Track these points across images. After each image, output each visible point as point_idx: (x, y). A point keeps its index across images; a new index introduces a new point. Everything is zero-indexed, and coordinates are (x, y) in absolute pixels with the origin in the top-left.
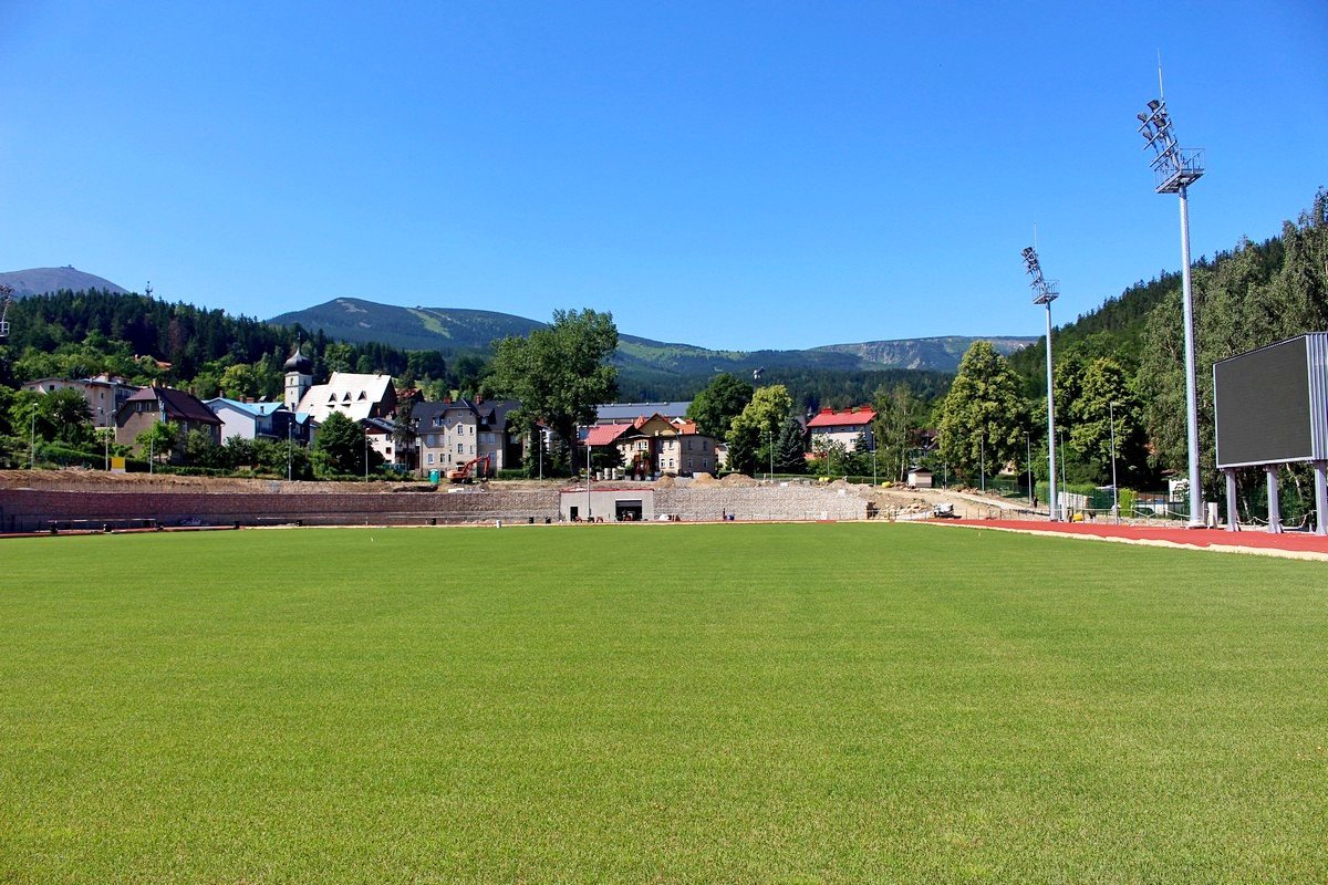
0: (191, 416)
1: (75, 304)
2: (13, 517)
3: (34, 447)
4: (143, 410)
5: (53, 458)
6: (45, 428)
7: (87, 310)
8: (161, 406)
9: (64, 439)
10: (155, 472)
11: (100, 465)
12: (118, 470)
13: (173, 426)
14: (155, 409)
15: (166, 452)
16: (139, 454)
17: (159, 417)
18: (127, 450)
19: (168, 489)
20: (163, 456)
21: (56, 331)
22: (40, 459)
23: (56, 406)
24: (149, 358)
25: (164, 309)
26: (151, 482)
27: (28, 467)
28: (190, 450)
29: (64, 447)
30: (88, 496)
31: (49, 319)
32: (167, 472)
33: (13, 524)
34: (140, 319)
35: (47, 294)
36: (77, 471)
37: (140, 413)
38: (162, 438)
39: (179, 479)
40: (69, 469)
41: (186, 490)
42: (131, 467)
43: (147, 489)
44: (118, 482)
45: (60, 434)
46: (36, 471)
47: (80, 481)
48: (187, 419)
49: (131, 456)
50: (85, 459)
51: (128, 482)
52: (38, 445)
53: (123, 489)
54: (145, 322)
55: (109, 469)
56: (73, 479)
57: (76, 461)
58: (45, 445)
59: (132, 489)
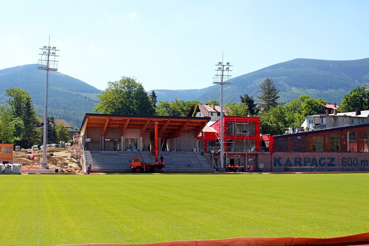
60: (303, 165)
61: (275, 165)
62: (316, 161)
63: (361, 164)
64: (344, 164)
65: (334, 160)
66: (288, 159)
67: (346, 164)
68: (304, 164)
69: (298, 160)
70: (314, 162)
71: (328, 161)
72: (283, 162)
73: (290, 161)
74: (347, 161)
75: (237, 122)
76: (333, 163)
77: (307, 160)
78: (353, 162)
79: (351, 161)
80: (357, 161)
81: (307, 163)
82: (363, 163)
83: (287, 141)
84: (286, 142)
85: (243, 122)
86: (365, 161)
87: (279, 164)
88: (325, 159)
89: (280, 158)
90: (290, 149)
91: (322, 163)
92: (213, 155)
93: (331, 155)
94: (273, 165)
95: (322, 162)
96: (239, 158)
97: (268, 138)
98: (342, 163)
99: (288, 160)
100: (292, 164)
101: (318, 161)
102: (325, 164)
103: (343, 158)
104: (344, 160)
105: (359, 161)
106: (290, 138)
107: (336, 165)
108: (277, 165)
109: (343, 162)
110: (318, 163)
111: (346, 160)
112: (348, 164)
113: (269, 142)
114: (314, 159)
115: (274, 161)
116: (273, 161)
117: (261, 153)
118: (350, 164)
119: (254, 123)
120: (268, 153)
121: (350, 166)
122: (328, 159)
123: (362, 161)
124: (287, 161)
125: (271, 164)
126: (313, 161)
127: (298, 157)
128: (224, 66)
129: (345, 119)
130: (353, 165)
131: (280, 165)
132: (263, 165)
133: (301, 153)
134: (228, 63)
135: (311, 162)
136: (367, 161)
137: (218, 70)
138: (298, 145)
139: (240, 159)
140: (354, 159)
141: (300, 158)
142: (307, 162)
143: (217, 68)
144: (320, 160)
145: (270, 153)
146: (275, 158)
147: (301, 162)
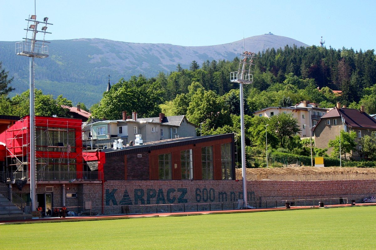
0: (363, 126)
1: (277, 57)
2: (260, 198)
3: (267, 152)
4: (332, 124)
5: (278, 159)
6: (272, 141)
7: (285, 61)
8: (343, 120)
9: (283, 146)
10: (343, 166)
11: (308, 162)
12: (319, 166)
13: (352, 133)
14: (340, 123)
15: (349, 152)
16: (331, 154)
17: (342, 128)
18: (324, 152)
19: (353, 177)
20: (348, 155)
21: (267, 76)
22: (271, 160)
23: (277, 125)
24: (327, 89)
25: (335, 55)
26: (342, 173)
27: (265, 166)
28: (365, 150)
29: (285, 152)
30: (304, 184)
31: (263, 70)
32: (352, 165)
33: (260, 203)
34: (319, 62)
35: (259, 53)
36: (293, 167)
37: (330, 127)
38: (346, 143)
39: (360, 170)
40: (289, 166)
41: (365, 178)
42: (328, 163)
43: (339, 178)
44: (320, 173)
45: (280, 144)
46: (269, 168)
47: (297, 174)
48: (361, 128)
49: (326, 156)
50: (298, 159)
51: (327, 173)
52: (269, 151)
53: (324, 178)
54: (322, 64)
55: (314, 165)
56: (292, 172)
57: (291, 161)
58: (273, 151)
59: (330, 178)
60: (146, 202)
61: (108, 204)
62: (163, 196)
63: (219, 198)
64: (198, 198)
65: (186, 192)
66: (126, 192)
67: (200, 198)
68: (147, 200)
69: (139, 193)
70: (161, 197)
71: (179, 194)
72: (119, 197)
73: (128, 196)
74: (201, 194)
75: (50, 127)
76: (185, 198)
77: (151, 194)
78: (209, 195)
79: (207, 194)
80: (214, 194)
81: (151, 199)
82: (221, 196)
83: (123, 162)
84: (122, 164)
85: (58, 127)
86: (224, 194)
87: (113, 201)
88: (174, 191)
89: (115, 191)
90: (128, 176)
91: (171, 197)
92: (11, 187)
93: (182, 185)
94: (105, 203)
95: (172, 195)
96: (52, 193)
97: (97, 155)
98: (196, 198)
99: (126, 195)
100: (131, 201)
101: (165, 194)
102: (174, 198)
103: (197, 189)
104: (198, 193)
105: (217, 195)
106: (127, 157)
107: (188, 200)
108: (111, 202)
109: (197, 195)
110: (166, 198)
111: (200, 192)
112: (203, 199)
113: (99, 162)
114: (161, 191)
115: (107, 196)
116: (105, 195)
117: (88, 182)
118: (205, 198)
119: (74, 129)
120: (98, 182)
121: (206, 201)
122: (179, 190)
123: (220, 194)
124: (124, 196)
125: (102, 201)
126: (159, 196)
127: (139, 188)
128: (38, 22)
129: (154, 128)
130: (209, 200)
131: (115, 203)
132: (90, 203)
133: (144, 182)
134: (45, 19)
135: (156, 196)
136: (226, 194)
137: (28, 30)
138: (139, 167)
139: (54, 193)
140: (210, 191)
141: (142, 191)
142: (152, 196)
143: (27, 25)
144: (168, 193)
145: (101, 182)
146: (107, 190)
147: (143, 197)
